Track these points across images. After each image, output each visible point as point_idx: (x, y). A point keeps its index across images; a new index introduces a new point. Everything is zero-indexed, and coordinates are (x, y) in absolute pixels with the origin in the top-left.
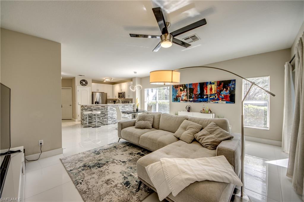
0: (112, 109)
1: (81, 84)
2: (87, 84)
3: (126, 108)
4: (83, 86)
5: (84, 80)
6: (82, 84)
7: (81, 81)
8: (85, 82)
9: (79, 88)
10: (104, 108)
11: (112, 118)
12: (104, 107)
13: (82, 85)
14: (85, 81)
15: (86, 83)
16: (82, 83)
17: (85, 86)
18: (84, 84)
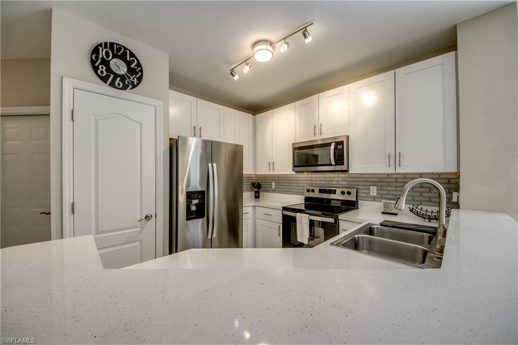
1: (95, 69)
2: (140, 79)
4: (112, 85)
6: (102, 69)
7: (96, 51)
8: (129, 64)
13: (104, 79)
14: (123, 57)
15: (131, 71)
16: (106, 63)
17: (125, 87)
18: (123, 78)
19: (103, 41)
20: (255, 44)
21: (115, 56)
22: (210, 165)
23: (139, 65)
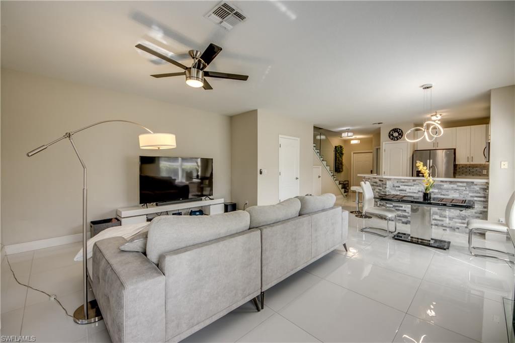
0: (399, 187)
1: (390, 137)
2: (402, 136)
3: (447, 190)
4: (394, 140)
5: (395, 130)
6: (391, 137)
7: (390, 133)
8: (398, 132)
9: (387, 145)
10: (383, 184)
11: (397, 208)
12: (382, 181)
13: (392, 139)
14: (397, 132)
15: (399, 134)
16: (392, 135)
17: (398, 139)
18: (397, 137)
19: (391, 129)
20: (432, 116)
21: (395, 132)
22: (428, 161)
23: (402, 131)
